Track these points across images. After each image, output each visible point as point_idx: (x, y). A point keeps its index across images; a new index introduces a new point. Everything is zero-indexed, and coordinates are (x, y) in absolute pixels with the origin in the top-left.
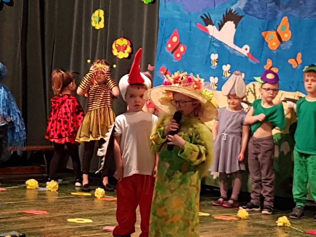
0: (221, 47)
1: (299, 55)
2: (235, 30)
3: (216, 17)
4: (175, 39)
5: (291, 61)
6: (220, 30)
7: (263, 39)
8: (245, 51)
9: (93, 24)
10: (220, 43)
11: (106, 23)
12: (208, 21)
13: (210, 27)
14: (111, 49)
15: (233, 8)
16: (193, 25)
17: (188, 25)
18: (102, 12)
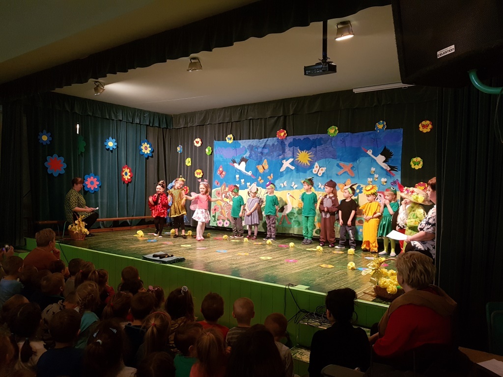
0: (240, 172)
1: (272, 175)
2: (245, 165)
3: (237, 160)
4: (221, 169)
5: (269, 177)
6: (239, 165)
7: (257, 168)
8: (250, 173)
9: (186, 164)
10: (239, 170)
11: (192, 163)
12: (234, 162)
13: (235, 164)
14: (194, 174)
15: (244, 156)
16: (228, 163)
17: (226, 163)
18: (190, 159)
